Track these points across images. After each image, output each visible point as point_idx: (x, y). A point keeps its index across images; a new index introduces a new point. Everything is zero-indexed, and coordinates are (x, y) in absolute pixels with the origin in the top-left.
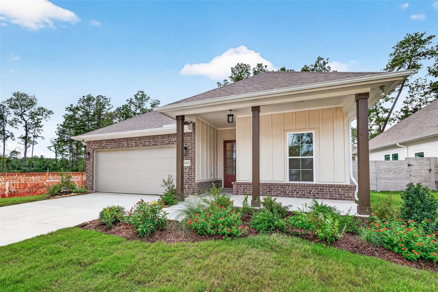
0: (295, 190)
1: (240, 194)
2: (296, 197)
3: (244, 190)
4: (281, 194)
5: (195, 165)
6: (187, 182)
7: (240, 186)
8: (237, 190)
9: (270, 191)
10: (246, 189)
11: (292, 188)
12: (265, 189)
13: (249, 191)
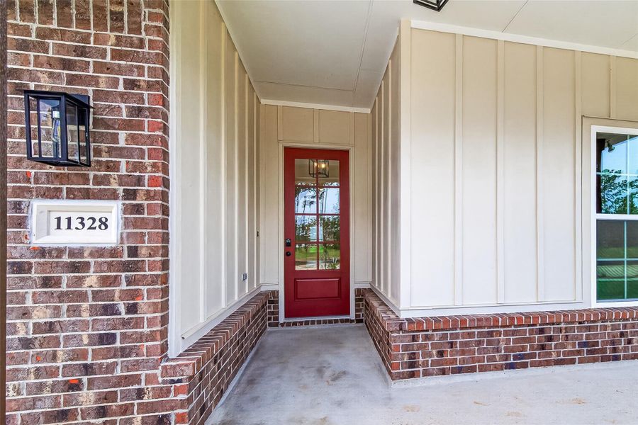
0: (622, 334)
1: (426, 373)
2: (626, 358)
3: (441, 354)
4: (579, 352)
5: (166, 238)
6: (87, 369)
7: (427, 338)
8: (413, 356)
9: (543, 347)
10: (452, 345)
11: (614, 327)
12: (525, 340)
13: (463, 353)
